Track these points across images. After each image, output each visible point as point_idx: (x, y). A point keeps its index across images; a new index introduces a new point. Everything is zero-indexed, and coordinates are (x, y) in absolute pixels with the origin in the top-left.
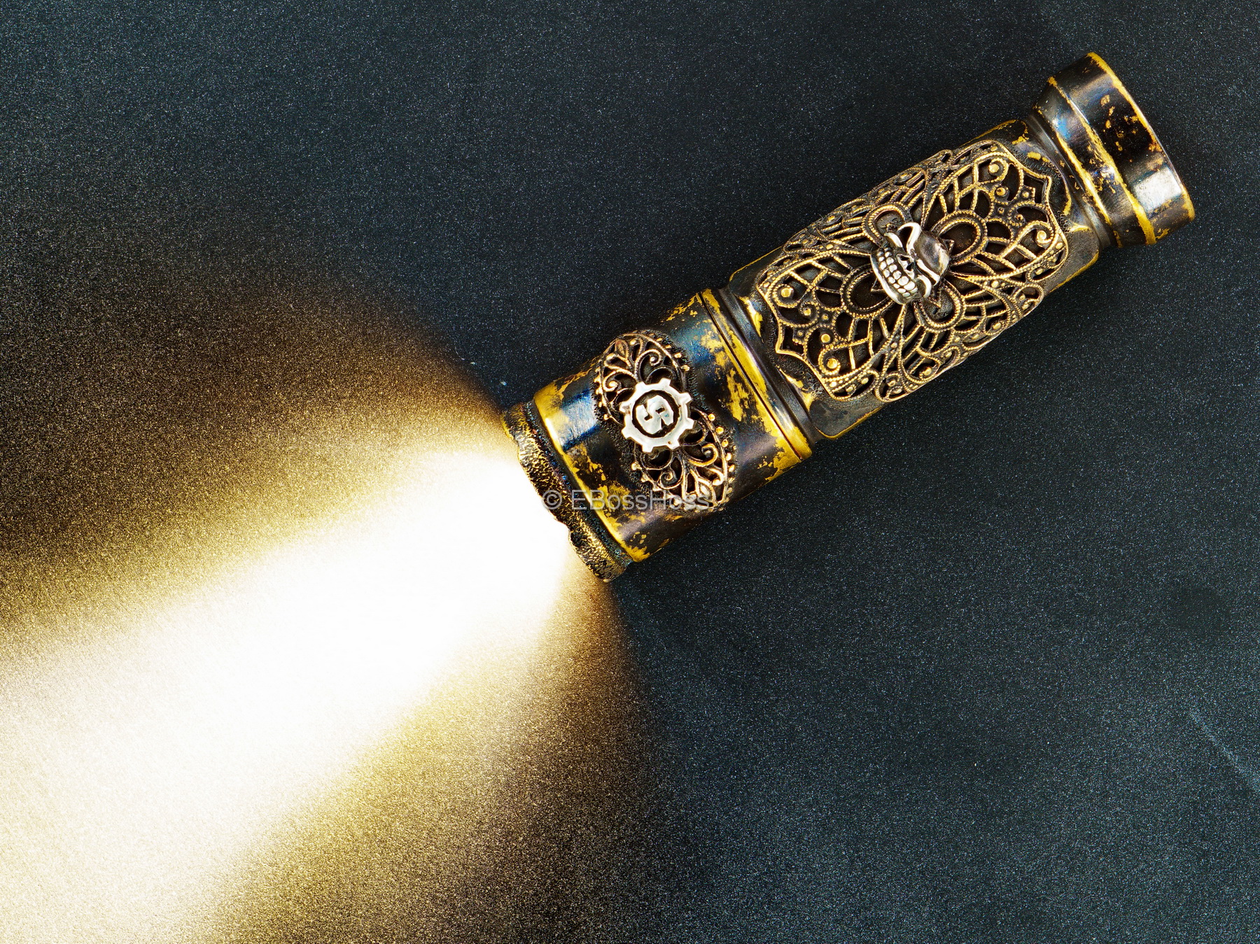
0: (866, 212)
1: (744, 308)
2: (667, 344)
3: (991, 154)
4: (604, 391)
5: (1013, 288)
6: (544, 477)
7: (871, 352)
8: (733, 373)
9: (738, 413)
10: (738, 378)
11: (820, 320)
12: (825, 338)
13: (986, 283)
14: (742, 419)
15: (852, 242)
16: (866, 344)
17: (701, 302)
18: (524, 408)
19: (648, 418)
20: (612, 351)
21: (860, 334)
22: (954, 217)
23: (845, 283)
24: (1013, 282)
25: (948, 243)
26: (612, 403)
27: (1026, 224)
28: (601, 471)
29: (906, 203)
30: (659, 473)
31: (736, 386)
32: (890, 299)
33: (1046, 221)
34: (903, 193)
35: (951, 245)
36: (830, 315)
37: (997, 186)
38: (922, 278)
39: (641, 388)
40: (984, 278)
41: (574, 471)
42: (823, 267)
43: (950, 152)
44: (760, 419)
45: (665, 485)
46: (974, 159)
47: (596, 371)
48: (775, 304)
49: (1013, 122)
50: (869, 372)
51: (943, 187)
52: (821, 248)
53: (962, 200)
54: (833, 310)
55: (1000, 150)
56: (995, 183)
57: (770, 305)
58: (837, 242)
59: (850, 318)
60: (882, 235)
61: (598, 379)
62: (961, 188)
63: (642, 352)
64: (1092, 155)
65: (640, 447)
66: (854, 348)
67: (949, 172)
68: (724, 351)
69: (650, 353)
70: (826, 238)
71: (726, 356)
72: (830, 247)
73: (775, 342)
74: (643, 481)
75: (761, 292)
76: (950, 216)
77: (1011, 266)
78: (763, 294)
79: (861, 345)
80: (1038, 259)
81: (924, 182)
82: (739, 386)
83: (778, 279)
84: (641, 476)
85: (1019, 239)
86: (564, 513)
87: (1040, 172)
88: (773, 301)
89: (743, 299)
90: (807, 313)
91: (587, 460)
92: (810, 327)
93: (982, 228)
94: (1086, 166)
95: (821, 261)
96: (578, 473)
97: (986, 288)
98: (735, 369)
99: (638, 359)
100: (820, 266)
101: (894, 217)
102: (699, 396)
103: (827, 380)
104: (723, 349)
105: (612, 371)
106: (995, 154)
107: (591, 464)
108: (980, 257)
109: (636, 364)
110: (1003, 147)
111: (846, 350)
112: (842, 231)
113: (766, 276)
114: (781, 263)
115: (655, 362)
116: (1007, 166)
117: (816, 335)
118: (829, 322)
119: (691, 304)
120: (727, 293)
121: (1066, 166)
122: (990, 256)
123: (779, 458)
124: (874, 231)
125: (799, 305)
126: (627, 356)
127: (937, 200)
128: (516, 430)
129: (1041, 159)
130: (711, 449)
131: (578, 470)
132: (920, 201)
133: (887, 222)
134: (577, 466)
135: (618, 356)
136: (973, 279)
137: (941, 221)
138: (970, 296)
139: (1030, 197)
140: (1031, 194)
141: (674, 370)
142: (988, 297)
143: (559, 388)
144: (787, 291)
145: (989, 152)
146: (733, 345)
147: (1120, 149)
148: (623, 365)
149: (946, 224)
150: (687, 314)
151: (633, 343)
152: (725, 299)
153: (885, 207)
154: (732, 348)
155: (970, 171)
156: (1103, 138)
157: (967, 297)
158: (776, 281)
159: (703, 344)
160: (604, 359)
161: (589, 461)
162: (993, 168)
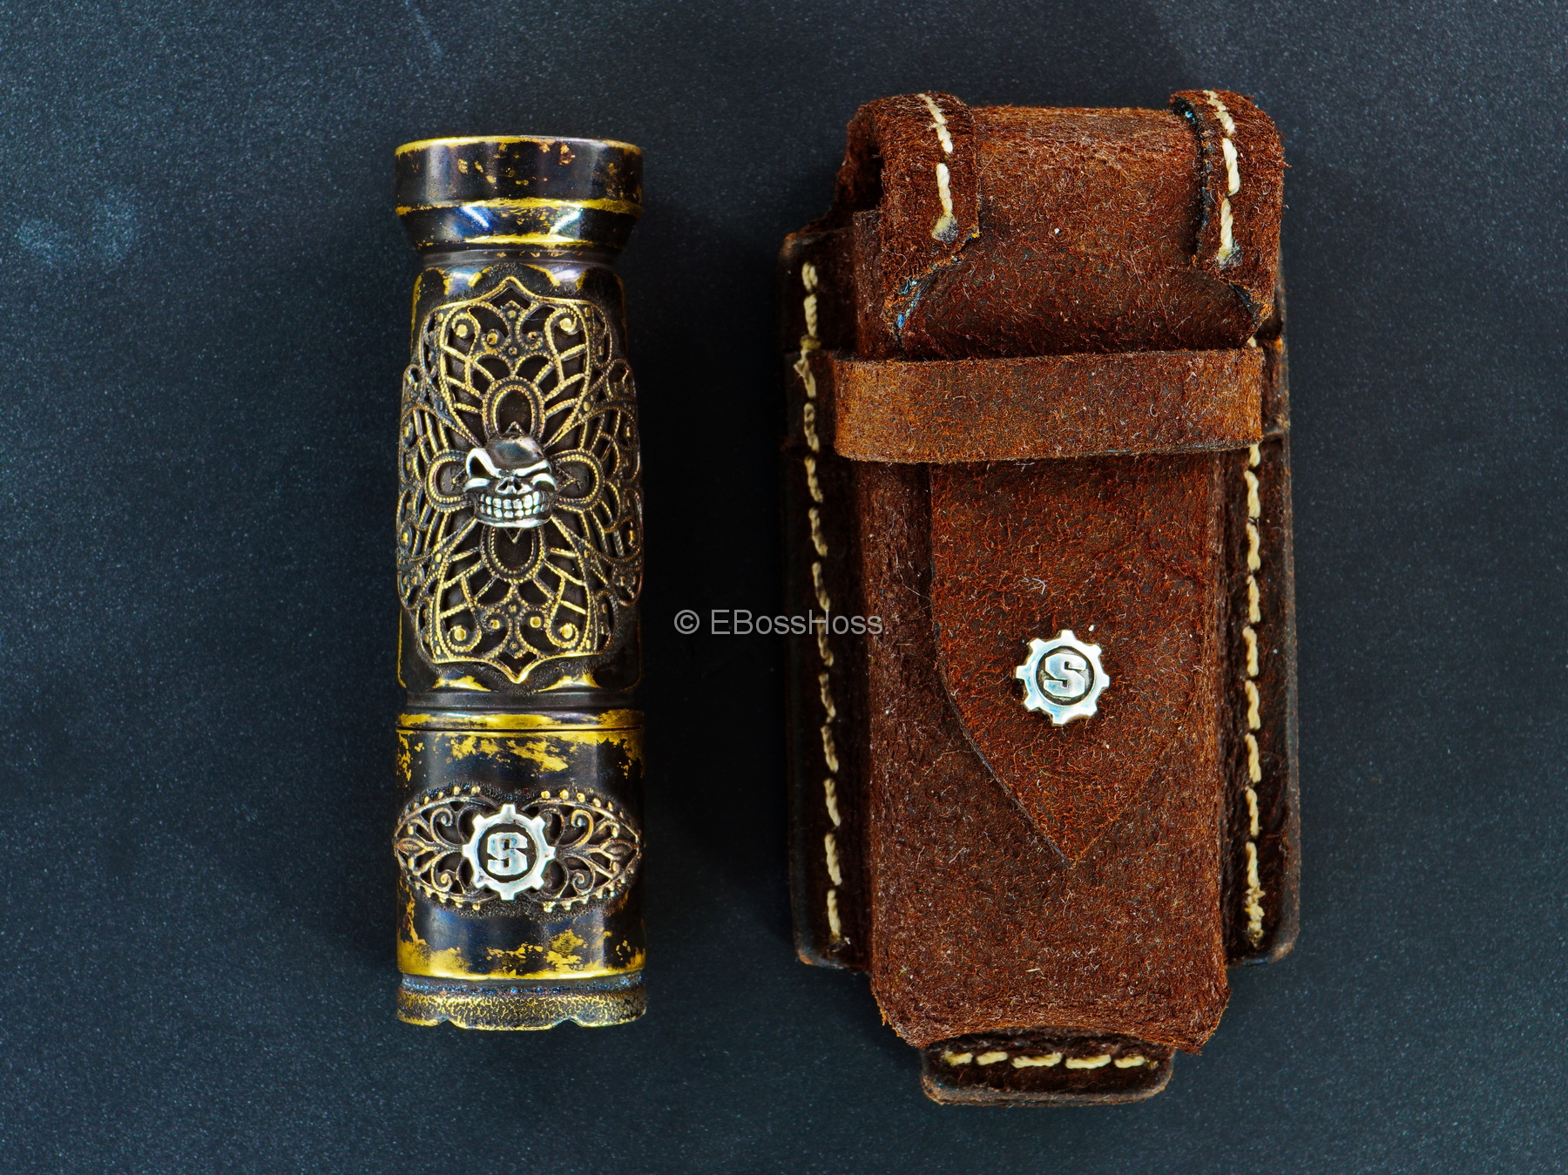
0: (423, 497)
1: (448, 689)
2: (437, 795)
3: (444, 324)
4: (446, 893)
5: (601, 389)
6: (500, 1012)
7: (579, 583)
8: (512, 743)
9: (557, 764)
10: (521, 742)
11: (513, 616)
12: (534, 622)
13: (580, 415)
14: (567, 763)
15: (449, 531)
16: (568, 582)
17: (411, 732)
18: (408, 990)
19: (506, 863)
20: (406, 859)
21: (554, 582)
22: (490, 406)
23: (488, 566)
24: (595, 386)
25: (514, 429)
26: (464, 892)
27: (544, 334)
28: (530, 947)
29: (441, 447)
30: (570, 886)
31: (528, 749)
32: (536, 528)
33: (553, 310)
34: (428, 444)
35: (517, 427)
36: (514, 602)
37: (483, 339)
38: (536, 479)
39: (469, 851)
40: (573, 415)
41: (513, 975)
42: (457, 577)
43: (412, 366)
44: (578, 745)
45: (587, 887)
46: (438, 346)
47: (418, 888)
48: (466, 654)
49: (420, 279)
50: (598, 598)
51: (447, 396)
52: (433, 567)
53: (475, 385)
54: (509, 595)
55: (446, 312)
56: (479, 339)
57: (462, 659)
58: (437, 547)
59: (530, 583)
60: (460, 494)
61: (429, 892)
62: (462, 380)
63: (428, 826)
64: (514, 218)
65: (532, 890)
66: (563, 598)
67: (435, 380)
68: (483, 739)
69: (435, 819)
70: (426, 556)
71: (489, 740)
72: (439, 557)
73: (506, 679)
74: (568, 909)
75: (442, 661)
76: (484, 409)
77: (577, 377)
78: (447, 661)
79: (566, 589)
80: (587, 343)
81: (430, 415)
82: (530, 745)
83: (439, 633)
84: (562, 907)
85: (555, 351)
86: (551, 1013)
87: (497, 284)
88: (459, 654)
89: (437, 686)
90: (497, 625)
91: (509, 955)
92: (514, 631)
93: (519, 383)
94: (522, 231)
95: (449, 577)
96: (518, 973)
97: (583, 419)
98: (510, 739)
99: (434, 836)
100: (453, 581)
101: (449, 469)
102: (514, 795)
103: (580, 648)
104: (479, 739)
105: (429, 871)
106: (446, 320)
107: (517, 953)
108: (549, 405)
109: (438, 841)
110: (445, 307)
111: (562, 608)
112: (429, 535)
113: (427, 645)
114: (423, 622)
115: (448, 820)
116: (467, 316)
117: (527, 631)
118: (520, 607)
119: (406, 745)
120: (418, 698)
121: (506, 253)
122: (554, 393)
123: (629, 750)
124: (452, 500)
125: (483, 630)
126: (422, 845)
127: (459, 412)
128: (428, 1012)
129: (483, 275)
130: (579, 816)
131: (514, 971)
132: (448, 431)
133: (450, 480)
134: (509, 970)
135: (416, 855)
136: (567, 427)
137: (485, 422)
138: (583, 440)
139: (518, 311)
140: (514, 308)
141: (470, 804)
142: (594, 422)
143: (411, 939)
144: (458, 631)
145: (440, 324)
146: (481, 725)
147: (526, 183)
148: (430, 855)
149: (490, 419)
150: (414, 754)
151: (411, 831)
152: (424, 704)
153: (431, 474)
154: (484, 727)
155: (448, 357)
156: (502, 194)
157: (582, 444)
158: (441, 638)
159: (460, 756)
160: (410, 872)
161: (512, 953)
162: (462, 332)
